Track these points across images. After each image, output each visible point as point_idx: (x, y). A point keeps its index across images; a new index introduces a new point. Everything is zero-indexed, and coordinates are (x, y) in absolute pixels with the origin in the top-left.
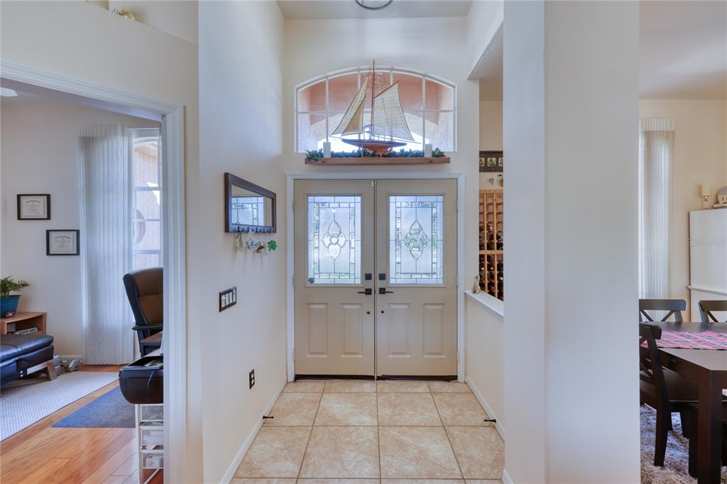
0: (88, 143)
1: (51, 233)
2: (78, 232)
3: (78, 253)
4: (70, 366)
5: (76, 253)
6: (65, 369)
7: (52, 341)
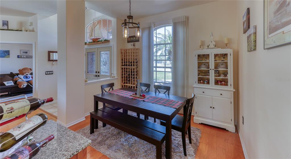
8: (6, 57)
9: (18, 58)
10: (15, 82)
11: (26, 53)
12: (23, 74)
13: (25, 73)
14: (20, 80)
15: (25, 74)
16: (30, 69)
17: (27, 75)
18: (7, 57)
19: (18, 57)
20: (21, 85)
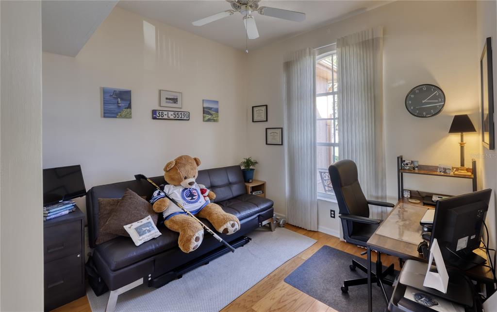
0: (288, 66)
1: (268, 130)
2: (282, 129)
3: (282, 144)
4: (281, 223)
5: (281, 143)
6: (278, 225)
7: (272, 205)
8: (121, 117)
9: (154, 118)
10: (161, 222)
11: (175, 102)
12: (177, 183)
13: (186, 178)
14: (173, 209)
15: (185, 183)
16: (195, 159)
17: (190, 186)
18: (125, 117)
19: (155, 115)
20: (189, 241)
